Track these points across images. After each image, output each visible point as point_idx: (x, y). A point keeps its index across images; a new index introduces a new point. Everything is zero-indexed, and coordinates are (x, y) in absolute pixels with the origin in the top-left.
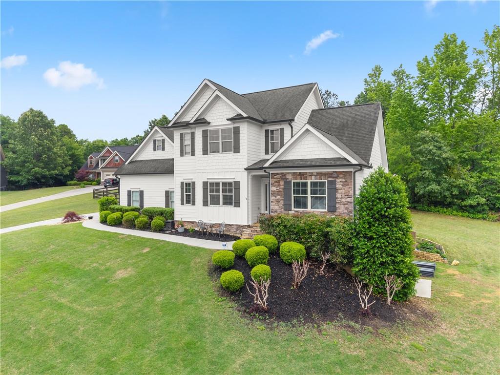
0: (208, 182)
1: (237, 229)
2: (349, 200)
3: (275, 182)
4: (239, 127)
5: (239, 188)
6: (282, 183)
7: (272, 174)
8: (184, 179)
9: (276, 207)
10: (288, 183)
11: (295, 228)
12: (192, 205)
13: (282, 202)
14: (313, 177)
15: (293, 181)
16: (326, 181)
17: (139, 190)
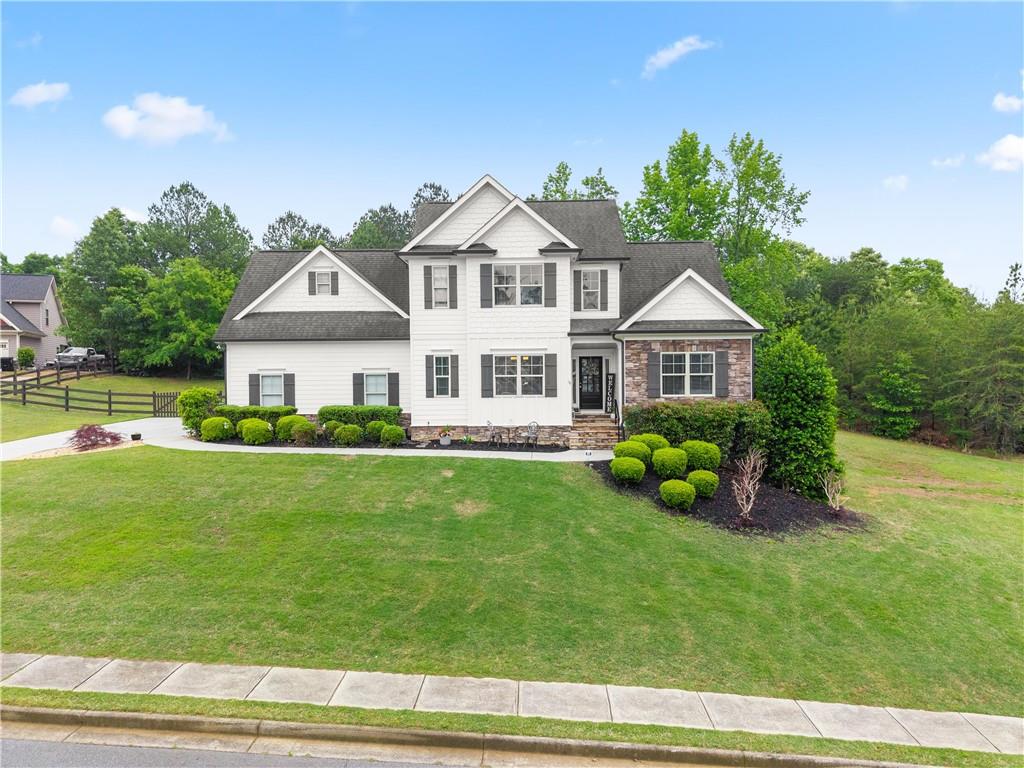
0: (492, 355)
1: (551, 434)
2: (746, 379)
3: (632, 354)
4: (555, 264)
5: (556, 366)
6: (644, 356)
7: (627, 341)
8: (433, 351)
9: (635, 394)
10: (653, 357)
11: (696, 420)
12: (453, 396)
13: (644, 386)
14: (694, 347)
15: (662, 353)
16: (714, 353)
17: (281, 373)
